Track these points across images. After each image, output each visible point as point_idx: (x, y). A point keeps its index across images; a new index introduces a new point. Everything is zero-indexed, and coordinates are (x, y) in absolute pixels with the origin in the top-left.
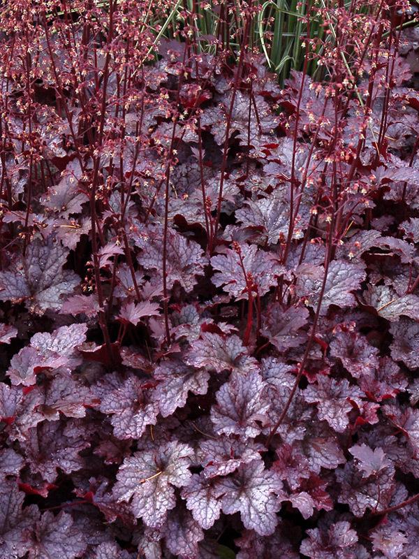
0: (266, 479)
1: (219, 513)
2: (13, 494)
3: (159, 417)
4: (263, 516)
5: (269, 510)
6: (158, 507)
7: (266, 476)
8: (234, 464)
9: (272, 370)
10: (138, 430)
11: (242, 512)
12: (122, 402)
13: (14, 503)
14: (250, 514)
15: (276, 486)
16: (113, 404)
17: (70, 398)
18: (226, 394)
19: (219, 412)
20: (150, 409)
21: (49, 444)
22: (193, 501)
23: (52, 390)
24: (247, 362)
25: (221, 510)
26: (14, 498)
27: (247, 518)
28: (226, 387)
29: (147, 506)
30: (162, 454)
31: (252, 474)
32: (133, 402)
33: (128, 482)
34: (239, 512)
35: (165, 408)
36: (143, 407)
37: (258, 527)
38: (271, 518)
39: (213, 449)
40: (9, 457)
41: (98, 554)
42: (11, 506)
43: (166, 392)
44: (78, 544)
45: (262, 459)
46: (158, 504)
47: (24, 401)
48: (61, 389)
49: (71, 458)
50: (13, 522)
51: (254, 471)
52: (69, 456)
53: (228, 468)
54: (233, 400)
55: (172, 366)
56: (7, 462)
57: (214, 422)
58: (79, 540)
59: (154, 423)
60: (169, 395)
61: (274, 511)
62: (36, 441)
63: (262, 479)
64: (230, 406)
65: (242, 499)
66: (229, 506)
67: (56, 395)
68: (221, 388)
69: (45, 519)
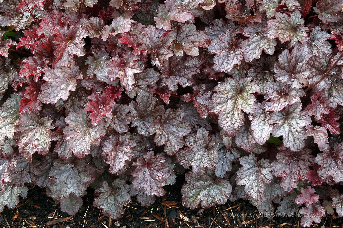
0: (302, 116)
1: (269, 136)
2: (150, 97)
3: (243, 61)
4: (296, 140)
5: (300, 137)
6: (233, 122)
7: (302, 114)
8: (284, 104)
9: (317, 35)
10: (229, 67)
11: (284, 136)
12: (222, 45)
13: (150, 102)
14: (289, 137)
15: (307, 122)
16: (217, 47)
17: (192, 38)
18: (285, 57)
19: (279, 67)
20: (239, 52)
21: (175, 67)
22: (255, 124)
23: (181, 31)
24: (303, 30)
25: (271, 134)
26: (150, 99)
27: (286, 140)
28: (285, 52)
29: (228, 119)
30: (241, 84)
31: (294, 110)
32: (229, 44)
33: (218, 100)
34: (282, 136)
35: (247, 56)
36: (234, 49)
37: (292, 147)
38: (301, 142)
39: (273, 87)
40: (150, 73)
41: (198, 134)
42: (148, 104)
43: (249, 45)
44: (186, 127)
45: (301, 102)
46: (234, 120)
47: (163, 40)
48: (186, 31)
49: (187, 77)
50: (149, 112)
51: (295, 109)
52: (186, 76)
53: (279, 106)
54: (289, 62)
55: (255, 27)
56: (149, 75)
57: (275, 72)
58: (187, 125)
59: (239, 64)
60: (251, 47)
61: (304, 138)
62: (168, 63)
63: (299, 116)
64: (286, 64)
65: (285, 125)
66: (276, 131)
67: (183, 35)
68: (283, 53)
69: (168, 112)
